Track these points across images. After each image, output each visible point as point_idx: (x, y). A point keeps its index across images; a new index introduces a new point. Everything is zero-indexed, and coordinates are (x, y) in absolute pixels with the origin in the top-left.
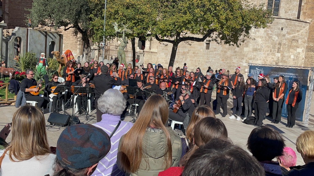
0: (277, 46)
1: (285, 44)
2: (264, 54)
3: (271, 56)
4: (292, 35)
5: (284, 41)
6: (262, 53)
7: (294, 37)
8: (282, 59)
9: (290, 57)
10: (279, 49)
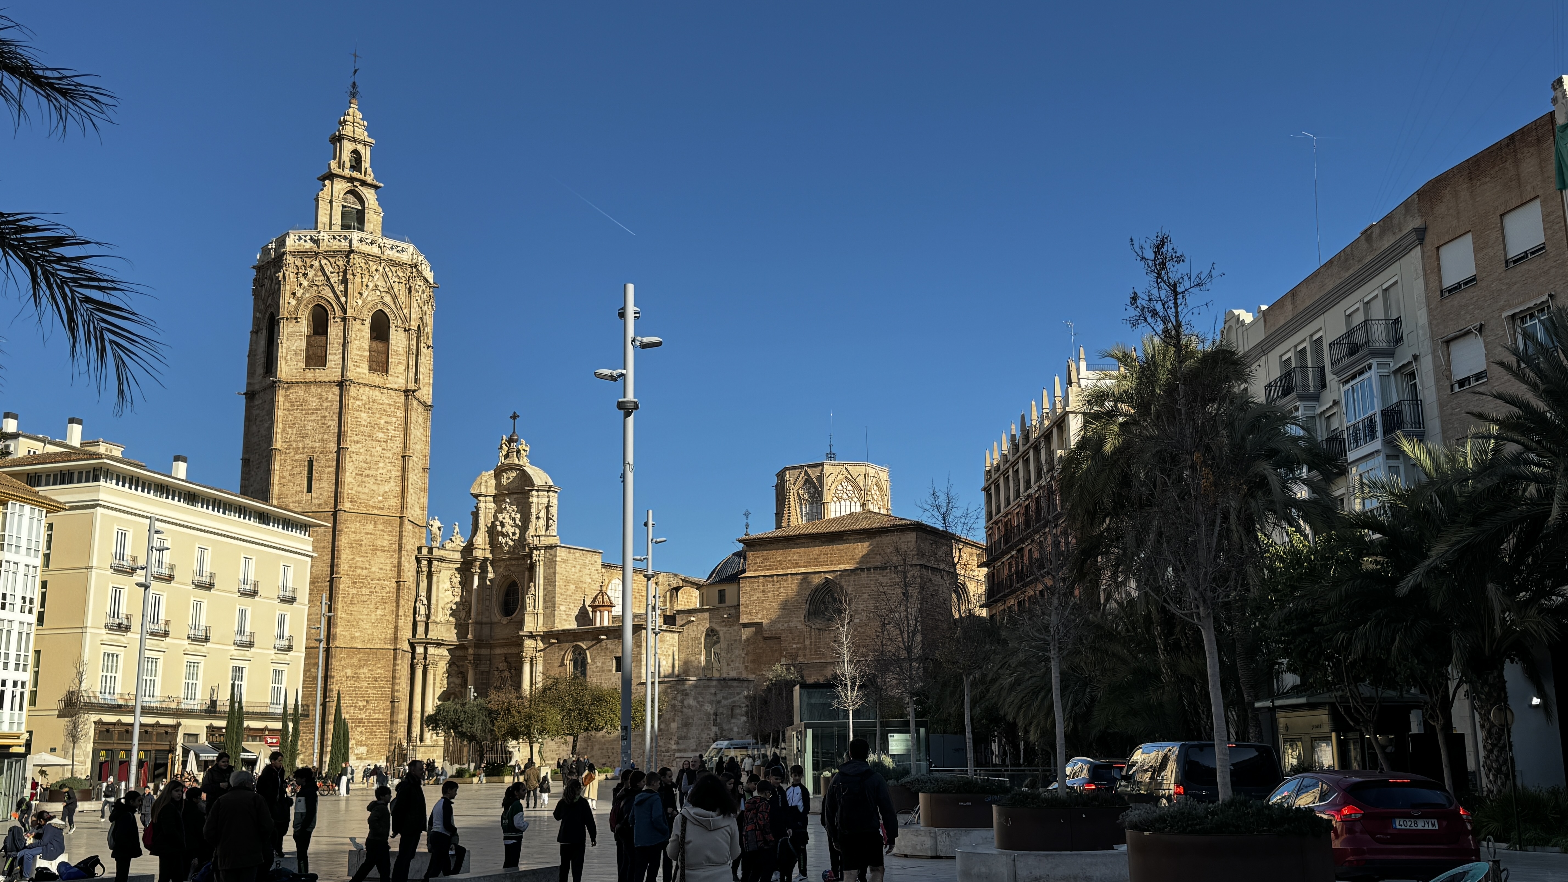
0: (712, 717)
1: (722, 714)
2: (697, 729)
3: (706, 732)
4: (730, 701)
5: (721, 710)
6: (694, 728)
7: (734, 702)
8: (721, 733)
9: (732, 730)
10: (715, 720)
